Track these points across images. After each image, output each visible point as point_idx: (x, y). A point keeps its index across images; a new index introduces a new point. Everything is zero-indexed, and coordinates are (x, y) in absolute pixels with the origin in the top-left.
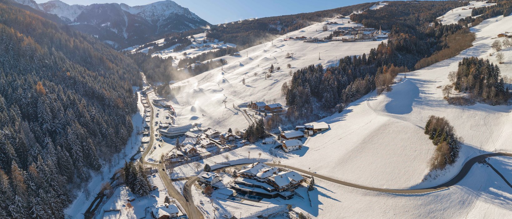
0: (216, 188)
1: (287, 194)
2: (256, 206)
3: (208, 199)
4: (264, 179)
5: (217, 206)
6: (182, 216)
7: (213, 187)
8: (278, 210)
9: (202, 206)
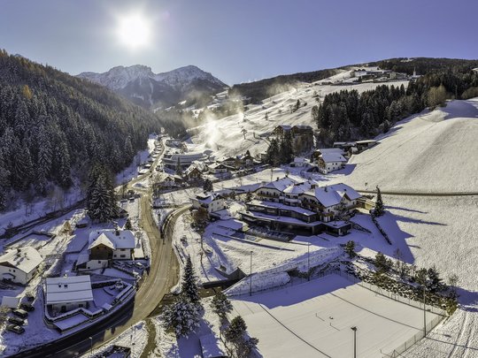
0: (217, 219)
1: (340, 224)
2: (284, 249)
3: (198, 237)
4: (296, 197)
5: (211, 249)
6: (141, 259)
7: (212, 217)
8: (328, 257)
9: (183, 247)
